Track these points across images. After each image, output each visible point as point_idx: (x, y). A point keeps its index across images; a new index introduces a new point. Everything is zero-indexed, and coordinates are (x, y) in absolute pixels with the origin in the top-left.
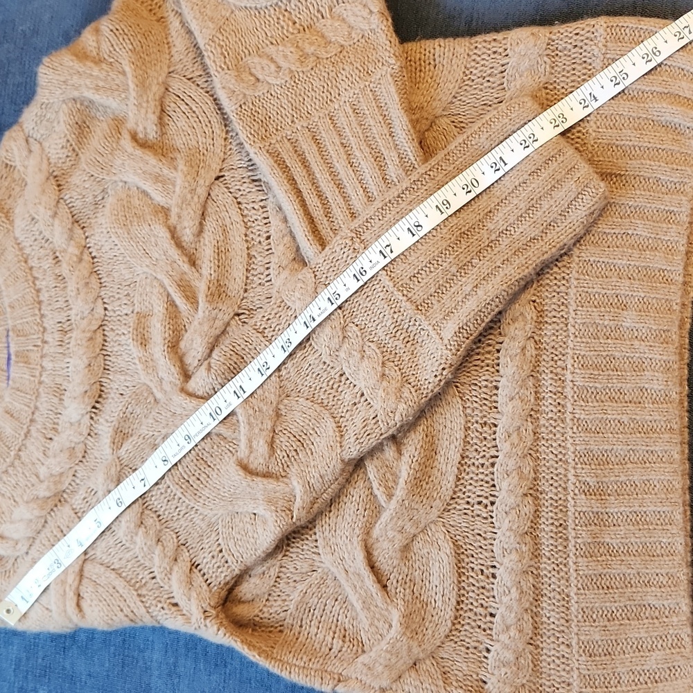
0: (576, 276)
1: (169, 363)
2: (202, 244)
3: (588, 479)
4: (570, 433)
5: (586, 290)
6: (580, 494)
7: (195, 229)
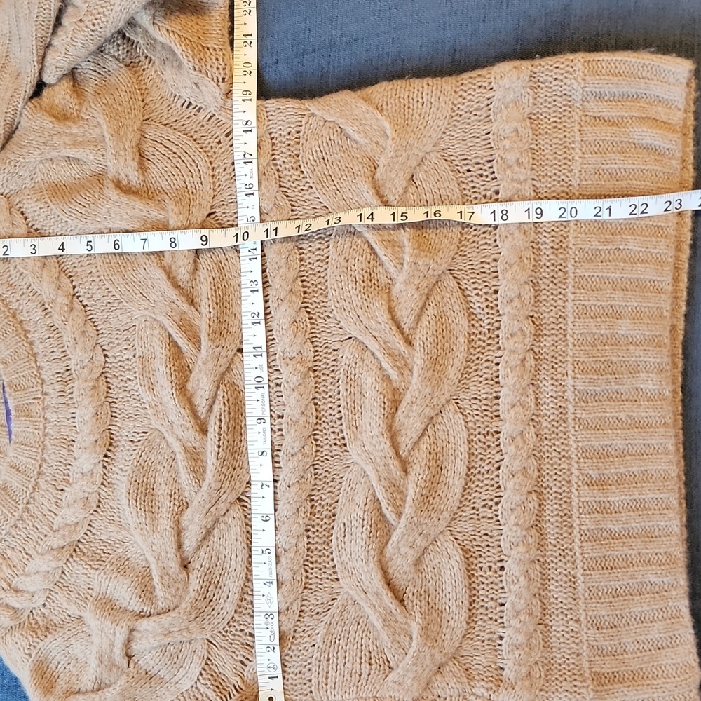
0: (573, 290)
1: (178, 406)
2: (198, 281)
3: (590, 472)
4: (573, 432)
5: (582, 303)
6: (584, 485)
7: (190, 267)
